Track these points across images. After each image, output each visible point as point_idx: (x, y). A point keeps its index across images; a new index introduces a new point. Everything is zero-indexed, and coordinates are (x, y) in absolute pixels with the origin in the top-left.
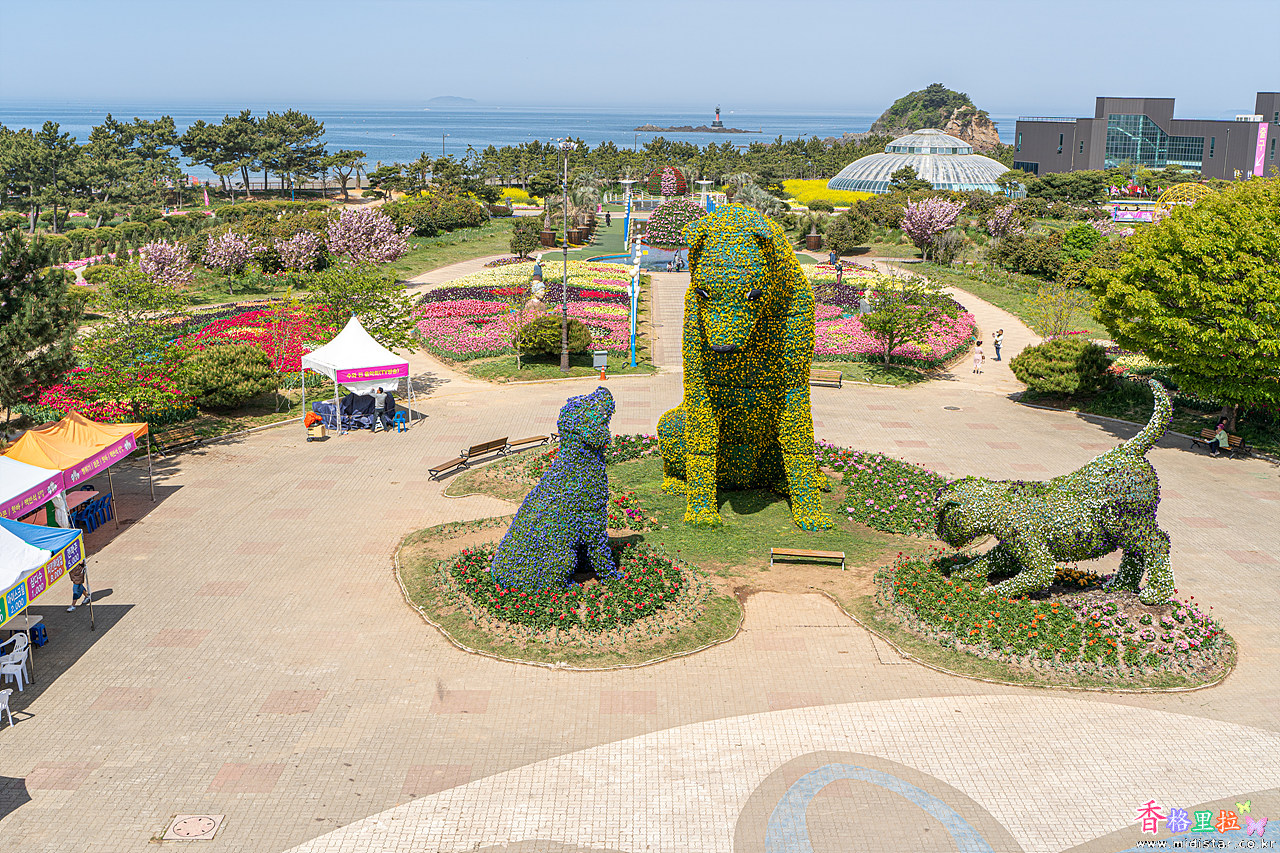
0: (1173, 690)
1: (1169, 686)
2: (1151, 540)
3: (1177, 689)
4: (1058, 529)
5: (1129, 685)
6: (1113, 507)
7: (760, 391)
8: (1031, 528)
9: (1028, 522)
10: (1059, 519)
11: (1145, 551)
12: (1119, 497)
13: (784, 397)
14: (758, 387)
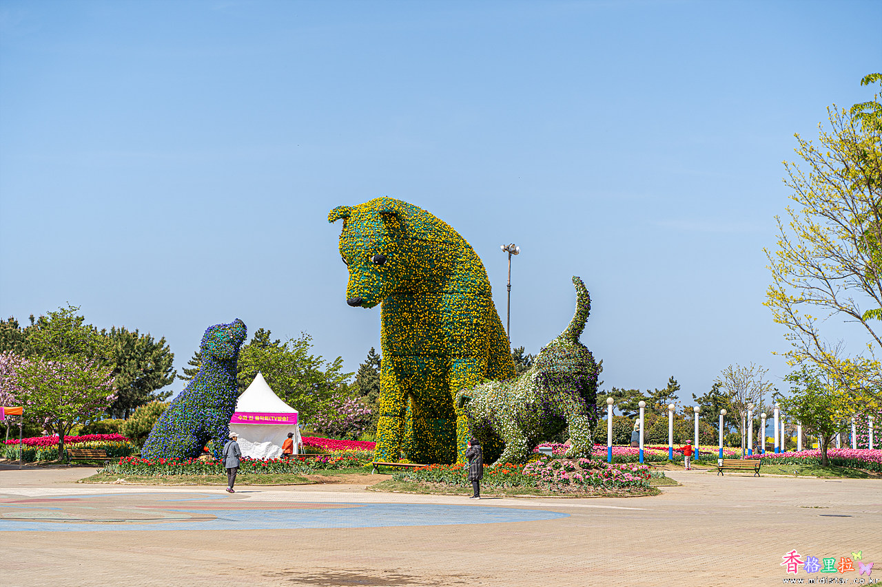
2: (567, 403)
7: (428, 359)
11: (564, 414)
13: (451, 366)
14: (426, 355)
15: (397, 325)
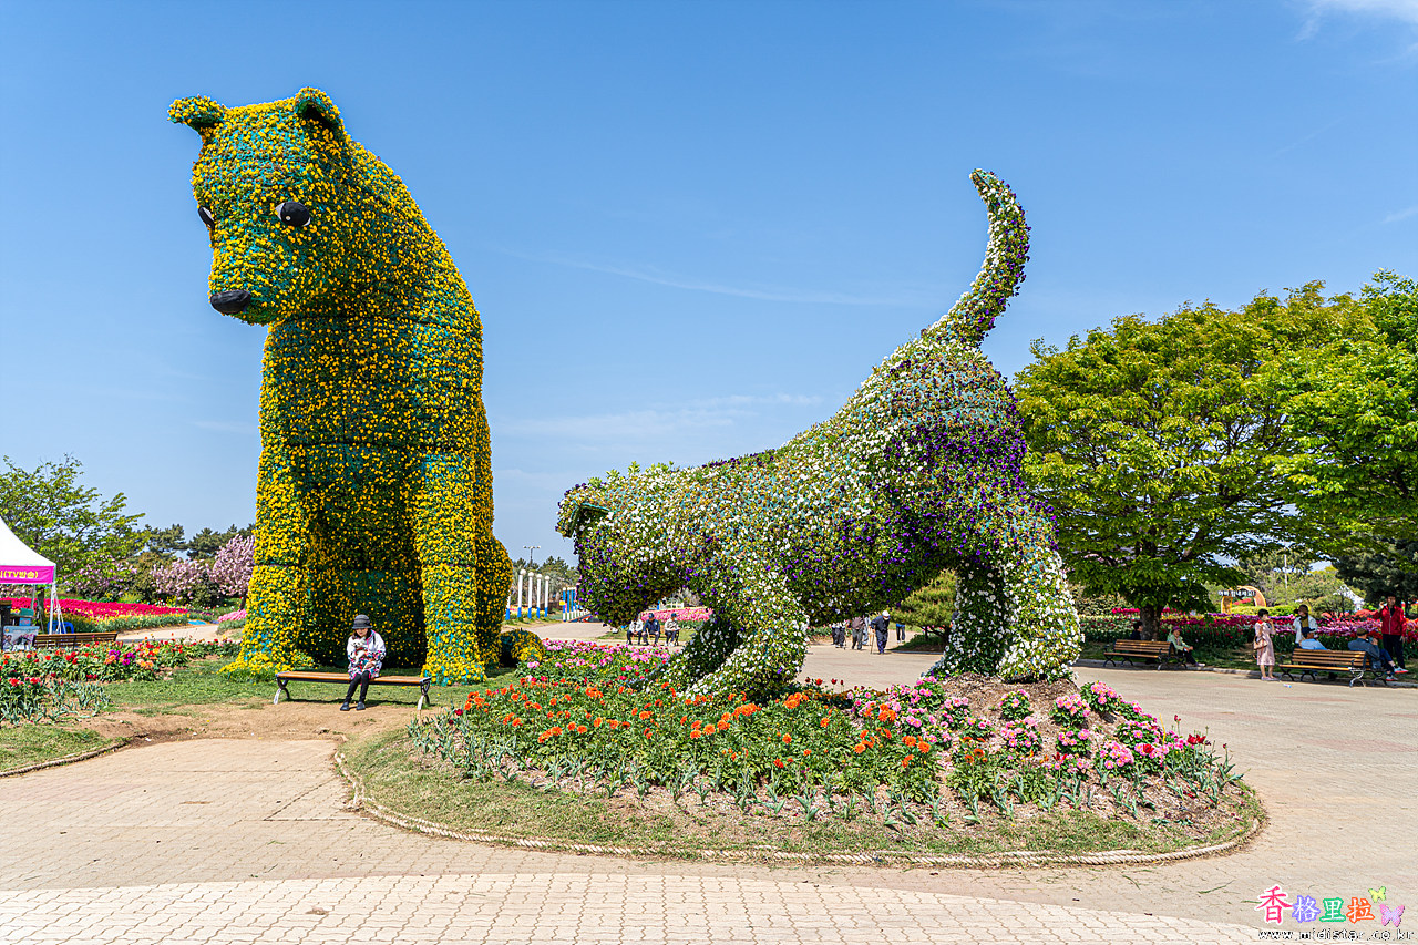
0: (1100, 857)
1: (1089, 846)
2: (1008, 514)
3: (1113, 855)
4: (801, 524)
5: (962, 845)
6: (912, 442)
7: (370, 450)
8: (744, 531)
9: (737, 518)
10: (801, 499)
11: (997, 546)
12: (923, 418)
13: (416, 466)
14: (366, 443)
15: (304, 381)
